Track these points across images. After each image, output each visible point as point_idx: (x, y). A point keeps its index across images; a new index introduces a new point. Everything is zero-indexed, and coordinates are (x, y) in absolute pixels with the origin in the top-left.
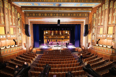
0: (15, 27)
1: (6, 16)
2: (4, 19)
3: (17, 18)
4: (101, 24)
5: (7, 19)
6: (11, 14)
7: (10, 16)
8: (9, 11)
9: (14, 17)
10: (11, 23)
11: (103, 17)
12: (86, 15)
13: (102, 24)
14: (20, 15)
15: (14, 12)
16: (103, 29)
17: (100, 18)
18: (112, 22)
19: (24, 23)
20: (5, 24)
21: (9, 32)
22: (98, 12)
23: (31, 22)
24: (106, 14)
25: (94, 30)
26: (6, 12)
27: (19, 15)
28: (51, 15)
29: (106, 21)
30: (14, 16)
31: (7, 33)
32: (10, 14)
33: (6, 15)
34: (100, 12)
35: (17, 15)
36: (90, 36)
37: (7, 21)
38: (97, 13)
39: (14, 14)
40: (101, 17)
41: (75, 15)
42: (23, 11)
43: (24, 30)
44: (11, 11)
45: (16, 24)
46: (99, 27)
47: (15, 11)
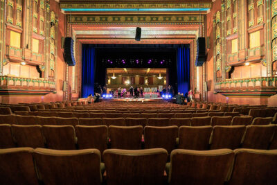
0: (42, 38)
1: (27, 12)
2: (22, 16)
3: (48, 22)
4: (232, 31)
5: (28, 18)
6: (38, 12)
7: (35, 15)
8: (34, 4)
9: (42, 18)
10: (35, 29)
11: (235, 15)
12: (198, 18)
13: (235, 29)
14: (56, 17)
15: (43, 7)
16: (239, 40)
17: (229, 18)
18: (255, 21)
19: (63, 36)
20: (22, 27)
21: (29, 46)
22: (225, 7)
23: (78, 38)
24: (243, 7)
25: (218, 47)
26: (28, 4)
27: (53, 16)
28: (123, 18)
29: (243, 22)
30: (44, 16)
31: (24, 46)
32: (34, 10)
33: (28, 10)
34: (229, 5)
35: (50, 16)
36: (210, 63)
37: (28, 22)
38: (223, 8)
39: (44, 12)
40: (232, 16)
41: (173, 18)
42: (63, 11)
43: (62, 50)
44: (38, 6)
45: (45, 33)
46: (228, 38)
47: (46, 6)
